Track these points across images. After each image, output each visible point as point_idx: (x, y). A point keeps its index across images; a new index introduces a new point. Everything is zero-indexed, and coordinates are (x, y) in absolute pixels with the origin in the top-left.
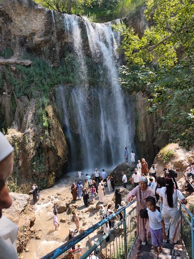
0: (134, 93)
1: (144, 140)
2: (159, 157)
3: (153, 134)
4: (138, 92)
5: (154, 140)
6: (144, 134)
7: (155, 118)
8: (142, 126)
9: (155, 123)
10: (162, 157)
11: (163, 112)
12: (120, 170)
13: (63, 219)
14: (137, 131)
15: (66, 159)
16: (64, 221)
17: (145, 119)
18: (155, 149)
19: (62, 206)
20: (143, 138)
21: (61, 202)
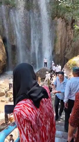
0: (56, 19)
1: (59, 53)
2: (67, 65)
3: (65, 50)
4: (59, 18)
5: (65, 54)
6: (59, 50)
7: (68, 39)
8: (58, 44)
9: (67, 43)
10: (69, 65)
11: (73, 35)
12: (41, 72)
13: (3, 100)
14: (55, 47)
15: (5, 62)
16: (4, 101)
17: (61, 39)
18: (65, 60)
19: (3, 92)
20: (58, 52)
21: (2, 89)
